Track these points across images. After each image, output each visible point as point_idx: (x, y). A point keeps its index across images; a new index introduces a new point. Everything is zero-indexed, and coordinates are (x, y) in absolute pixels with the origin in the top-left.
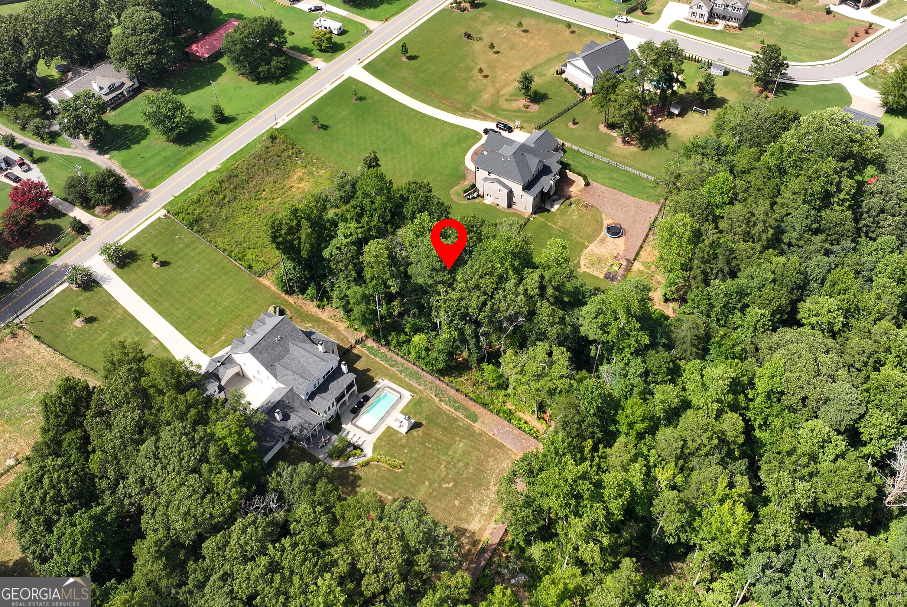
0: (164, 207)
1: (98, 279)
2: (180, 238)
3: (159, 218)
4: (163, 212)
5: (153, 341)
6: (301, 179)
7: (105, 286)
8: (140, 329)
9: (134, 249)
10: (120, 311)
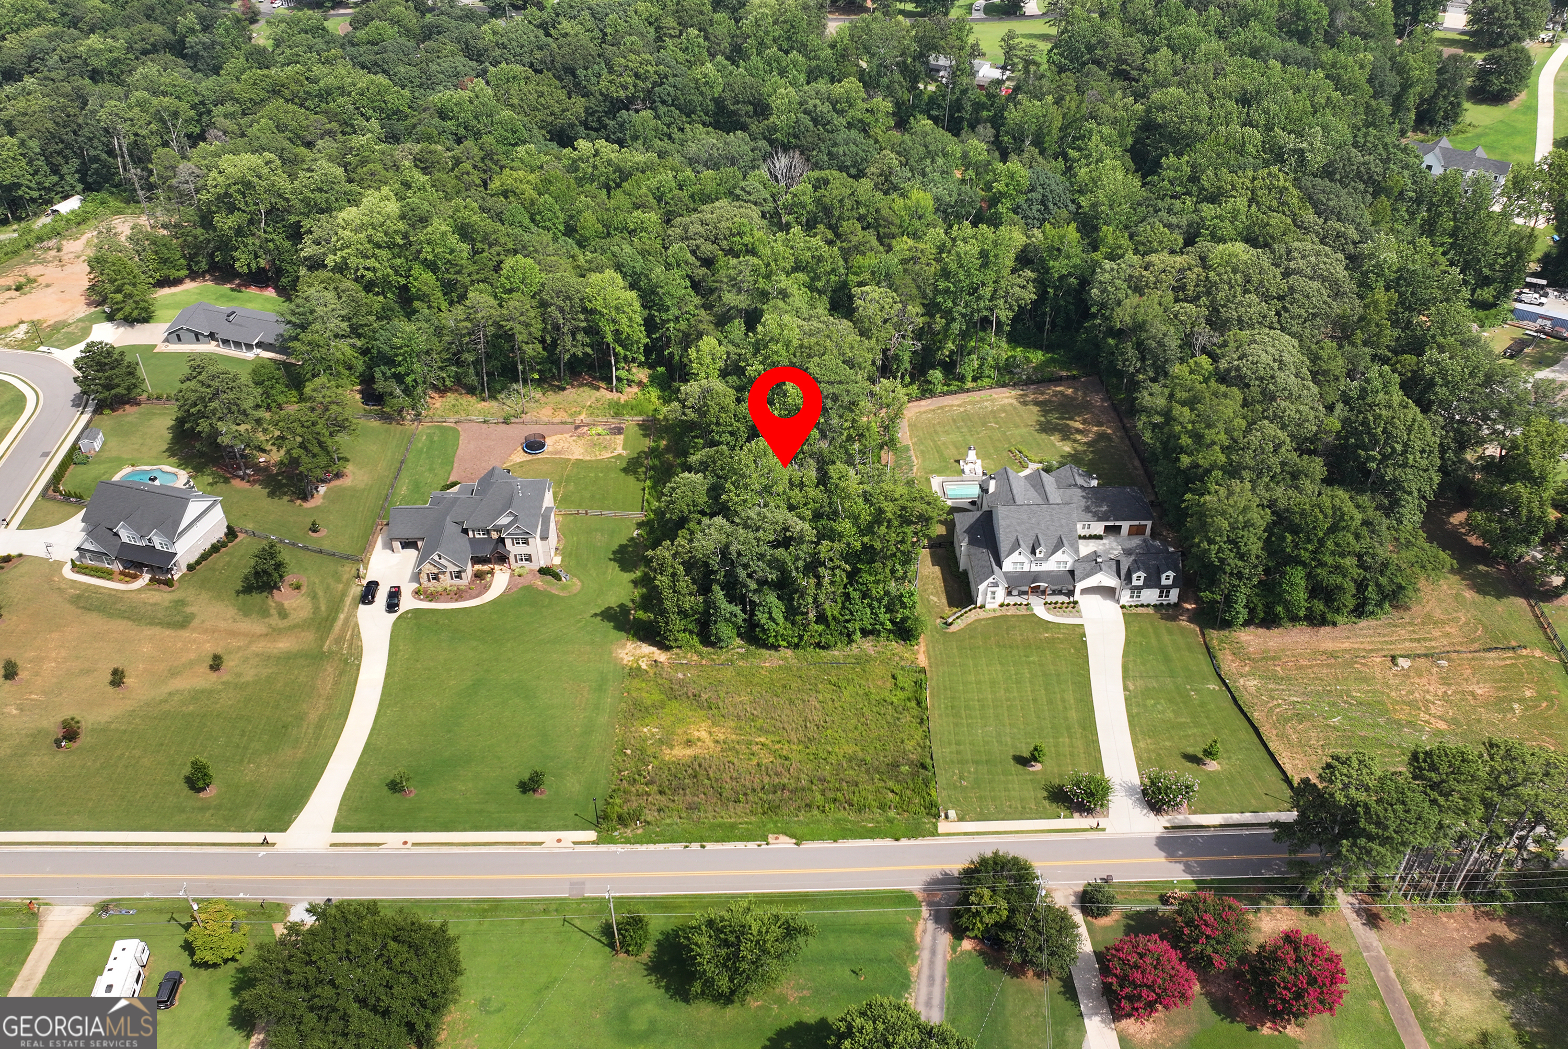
0: (934, 833)
1: (1140, 796)
2: (961, 778)
3: (961, 819)
4: (943, 826)
5: (1131, 687)
6: (689, 743)
7: (1137, 781)
8: (1135, 710)
9: (1046, 803)
10: (1142, 745)
